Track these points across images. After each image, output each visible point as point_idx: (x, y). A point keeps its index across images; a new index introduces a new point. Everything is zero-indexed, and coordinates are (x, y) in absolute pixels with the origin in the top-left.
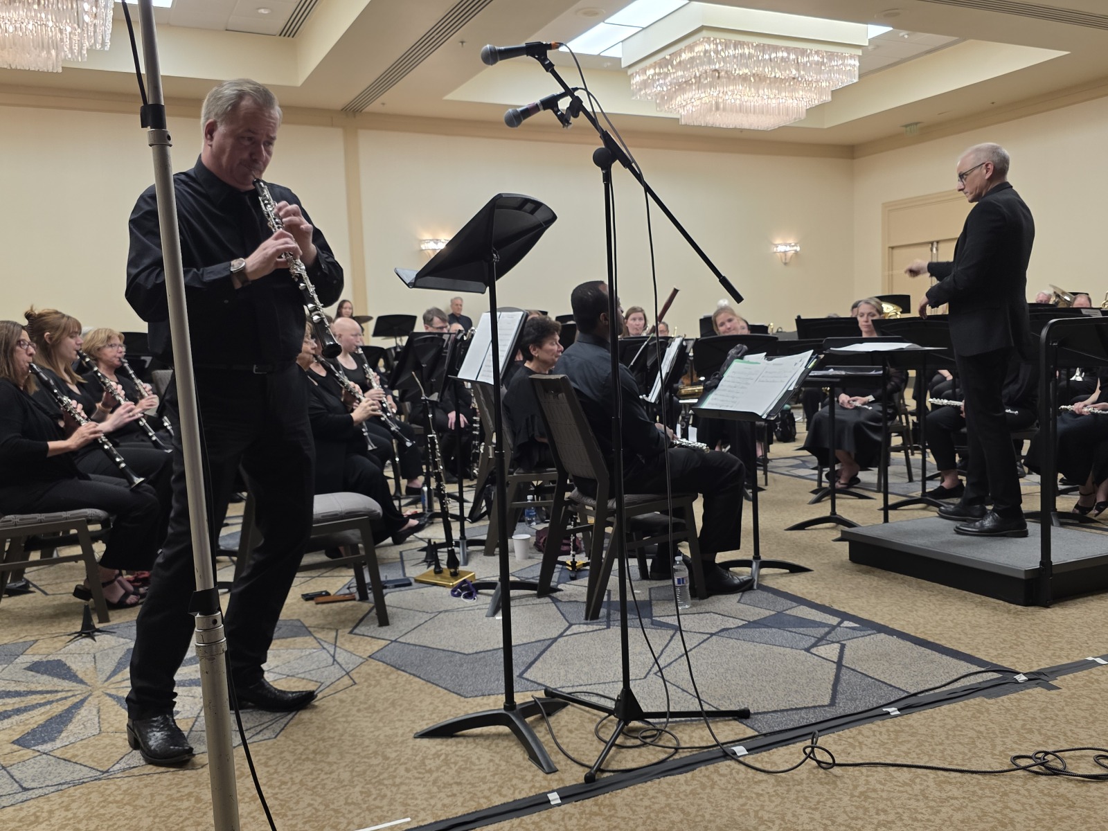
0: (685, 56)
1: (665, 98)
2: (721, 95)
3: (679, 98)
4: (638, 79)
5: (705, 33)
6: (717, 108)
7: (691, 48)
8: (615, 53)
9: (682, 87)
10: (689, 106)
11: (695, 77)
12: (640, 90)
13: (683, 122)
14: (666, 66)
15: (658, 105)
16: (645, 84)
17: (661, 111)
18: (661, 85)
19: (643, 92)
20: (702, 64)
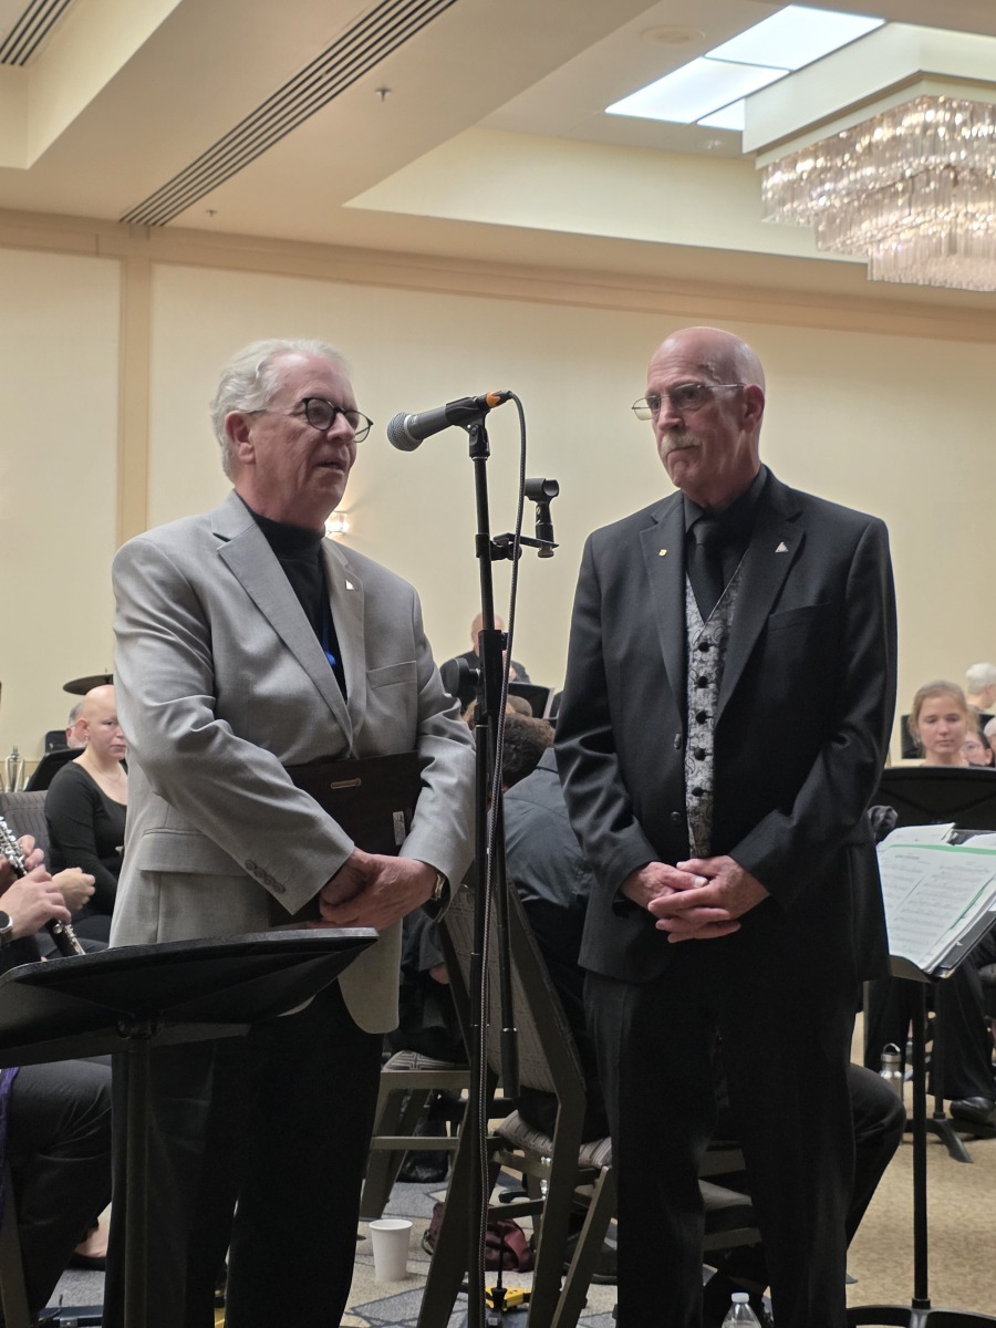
0: (882, 134)
1: (838, 222)
2: (961, 219)
3: (866, 225)
4: (779, 178)
5: (925, 88)
6: (952, 249)
7: (895, 117)
8: (731, 120)
9: (873, 199)
10: (891, 244)
11: (903, 178)
12: (782, 202)
13: (876, 274)
14: (840, 153)
15: (820, 237)
16: (793, 190)
17: (828, 249)
18: (829, 194)
19: (788, 206)
20: (917, 153)
